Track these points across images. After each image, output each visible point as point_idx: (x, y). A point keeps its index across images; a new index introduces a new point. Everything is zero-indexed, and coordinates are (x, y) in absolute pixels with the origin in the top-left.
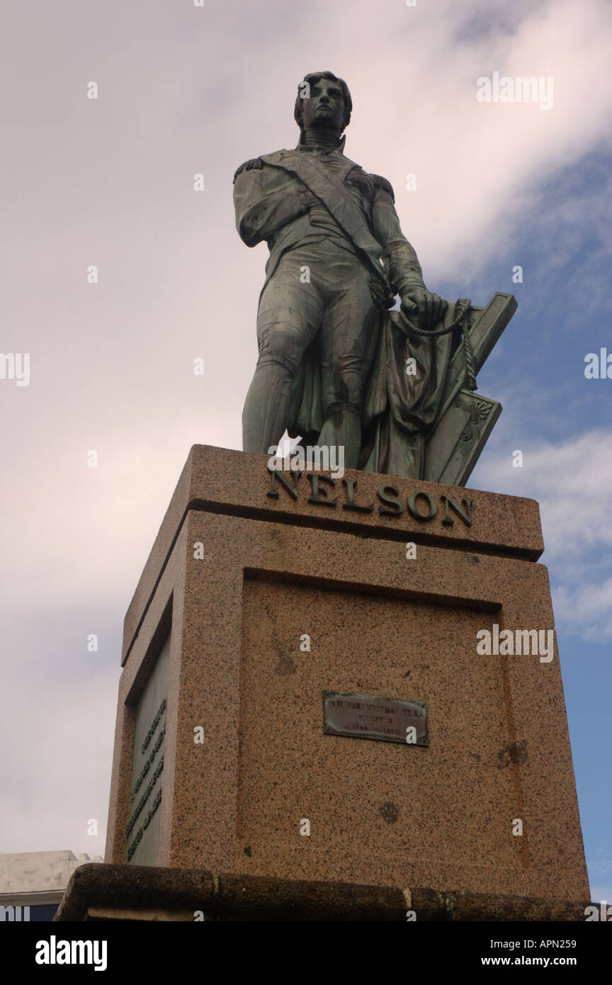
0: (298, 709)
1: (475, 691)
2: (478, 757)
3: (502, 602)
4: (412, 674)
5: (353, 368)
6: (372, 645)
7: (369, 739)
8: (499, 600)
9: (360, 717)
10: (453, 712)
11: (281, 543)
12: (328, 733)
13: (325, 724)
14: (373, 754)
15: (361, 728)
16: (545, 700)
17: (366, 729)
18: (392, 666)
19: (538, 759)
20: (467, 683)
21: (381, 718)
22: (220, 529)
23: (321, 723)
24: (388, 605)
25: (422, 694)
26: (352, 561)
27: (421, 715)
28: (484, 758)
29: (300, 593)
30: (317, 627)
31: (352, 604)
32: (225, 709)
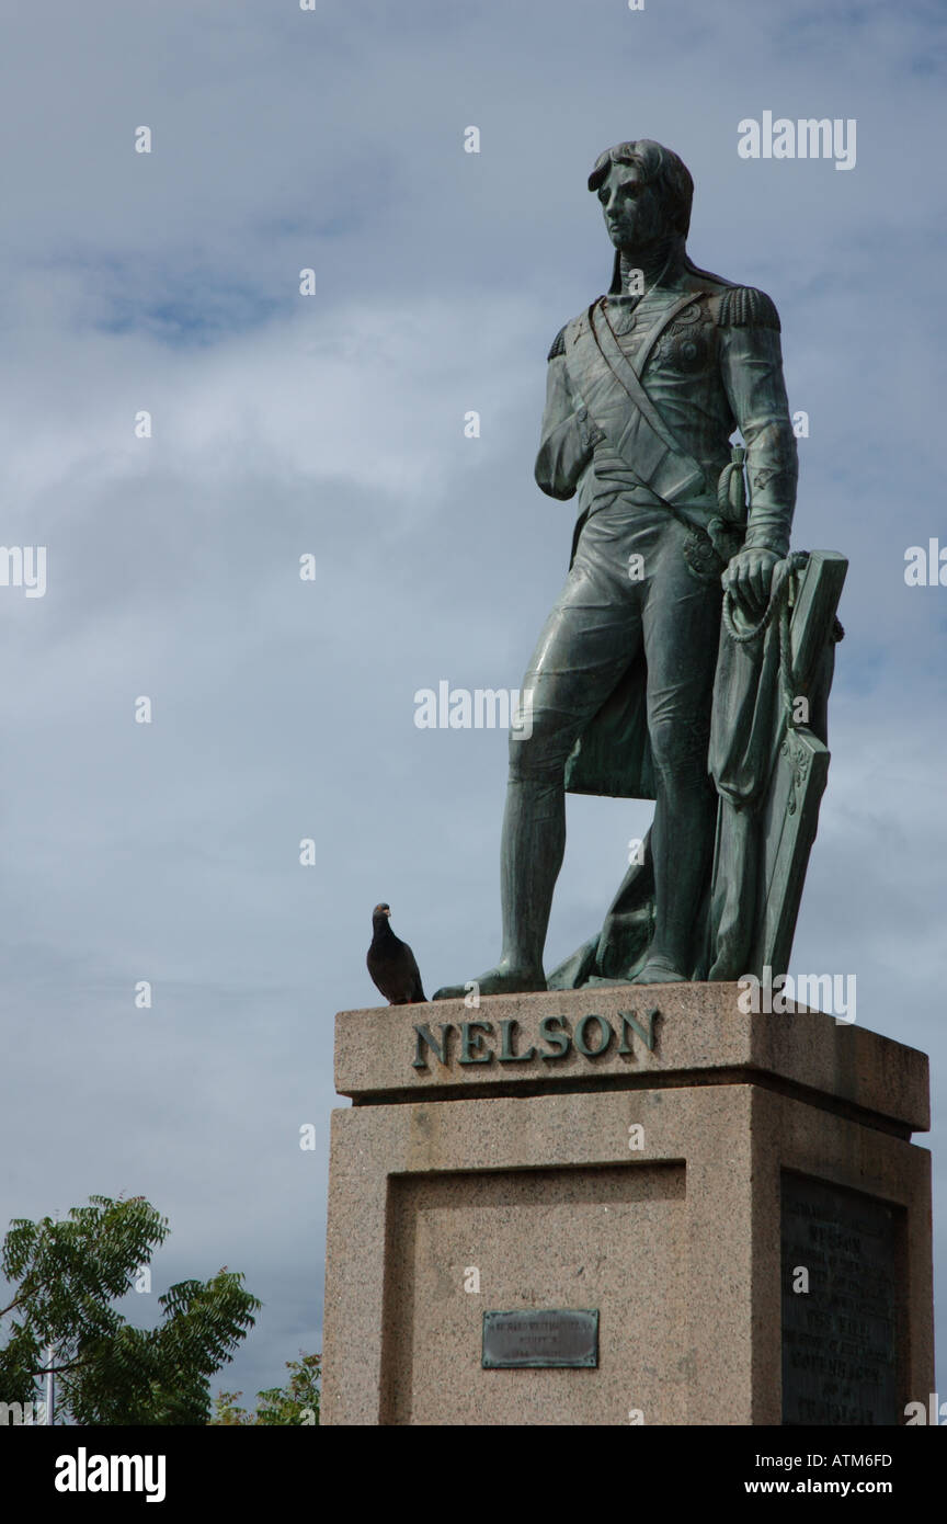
0: (456, 1340)
1: (659, 1282)
2: (654, 1371)
3: (685, 1156)
4: (586, 1271)
5: (665, 713)
6: (540, 1241)
7: (530, 1368)
8: (680, 1155)
9: (522, 1339)
10: (630, 1314)
11: (429, 1132)
12: (487, 1367)
13: (483, 1355)
14: (534, 1387)
15: (522, 1355)
16: (726, 1287)
17: (527, 1355)
18: (563, 1265)
19: (708, 1373)
20: (650, 1271)
21: (544, 1339)
22: (363, 1127)
23: (479, 1355)
24: (563, 1180)
25: (595, 1295)
26: (508, 1137)
27: (590, 1326)
28: (661, 1373)
29: (462, 1186)
30: (480, 1227)
31: (520, 1188)
32: (367, 1362)
